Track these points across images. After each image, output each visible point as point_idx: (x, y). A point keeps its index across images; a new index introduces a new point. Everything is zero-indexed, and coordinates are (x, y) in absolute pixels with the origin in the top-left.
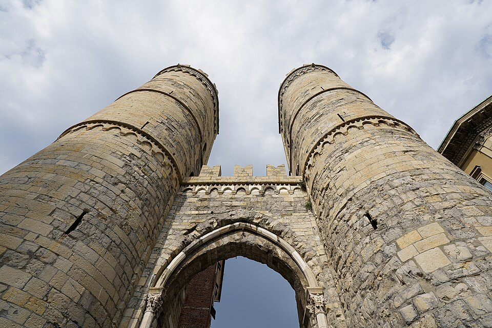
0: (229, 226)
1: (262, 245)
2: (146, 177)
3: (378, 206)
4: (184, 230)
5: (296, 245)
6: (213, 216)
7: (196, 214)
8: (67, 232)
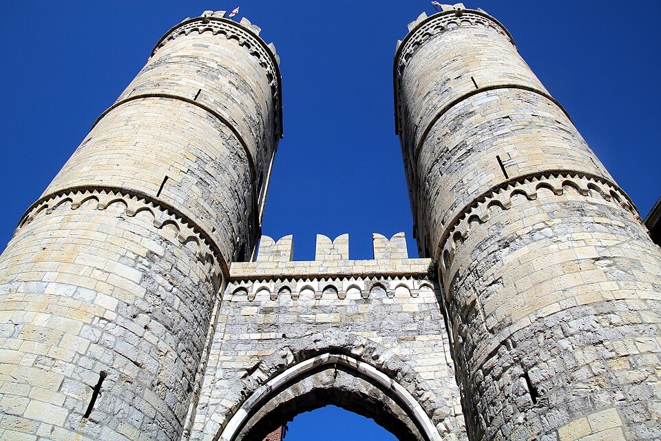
0: (312, 360)
1: (367, 393)
2: (175, 290)
3: (542, 365)
4: (242, 370)
5: (420, 396)
6: (287, 342)
7: (259, 340)
8: (86, 416)
